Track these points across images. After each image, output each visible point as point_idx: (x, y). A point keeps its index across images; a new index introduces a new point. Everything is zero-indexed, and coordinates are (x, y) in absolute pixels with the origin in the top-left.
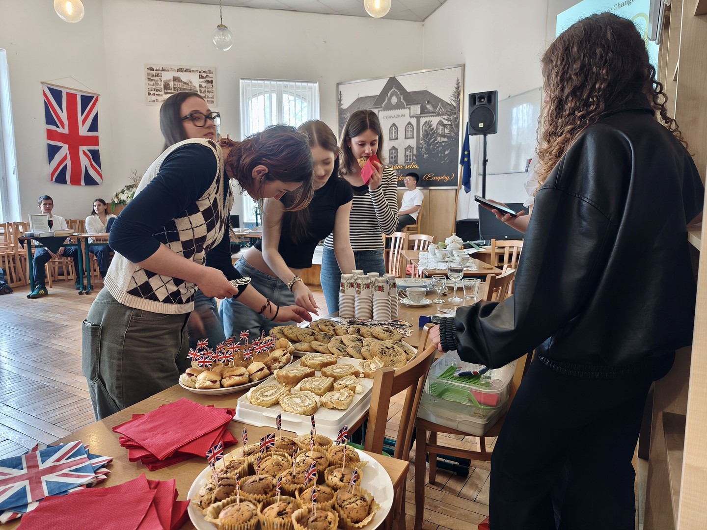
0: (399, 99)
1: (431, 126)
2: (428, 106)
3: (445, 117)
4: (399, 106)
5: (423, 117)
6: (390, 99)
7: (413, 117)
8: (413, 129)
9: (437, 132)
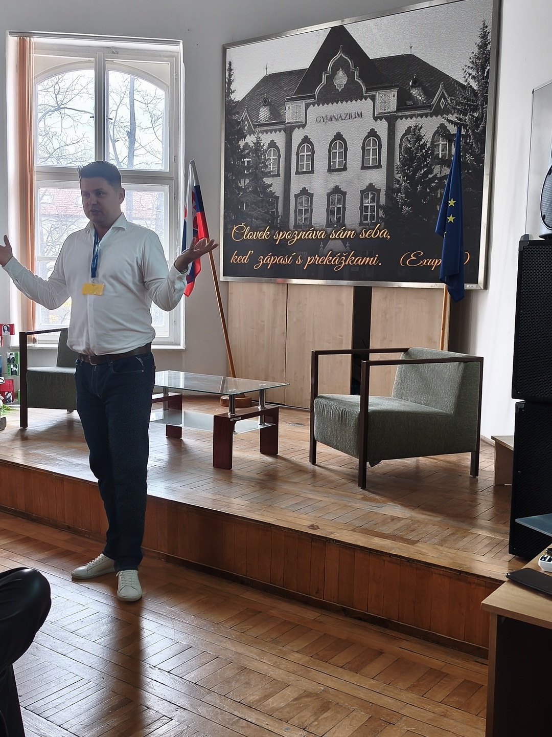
0: (350, 76)
1: (419, 138)
2: (414, 92)
3: (453, 118)
4: (351, 93)
5: (401, 117)
6: (331, 78)
7: (381, 118)
8: (380, 146)
9: (432, 153)
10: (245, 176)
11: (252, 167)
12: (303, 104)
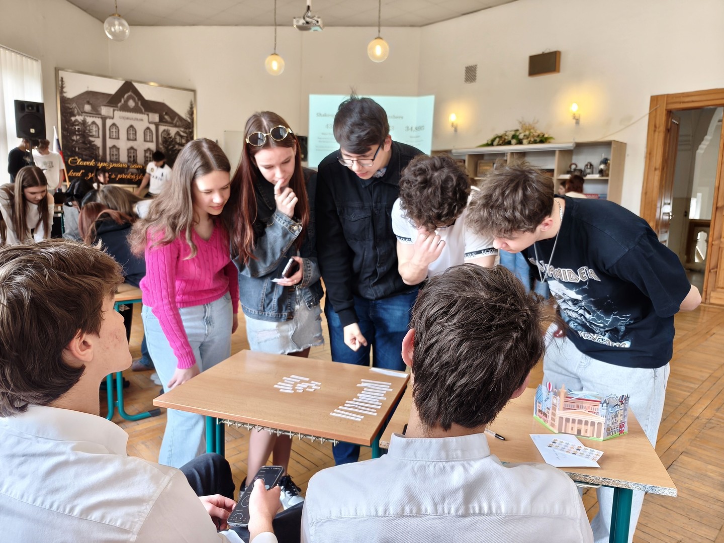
0: (136, 104)
1: (169, 134)
2: (166, 117)
3: (182, 130)
4: (136, 110)
5: (161, 125)
7: (152, 123)
8: (152, 134)
9: (175, 141)
10: (77, 135)
11: (81, 131)
12: (111, 109)
